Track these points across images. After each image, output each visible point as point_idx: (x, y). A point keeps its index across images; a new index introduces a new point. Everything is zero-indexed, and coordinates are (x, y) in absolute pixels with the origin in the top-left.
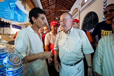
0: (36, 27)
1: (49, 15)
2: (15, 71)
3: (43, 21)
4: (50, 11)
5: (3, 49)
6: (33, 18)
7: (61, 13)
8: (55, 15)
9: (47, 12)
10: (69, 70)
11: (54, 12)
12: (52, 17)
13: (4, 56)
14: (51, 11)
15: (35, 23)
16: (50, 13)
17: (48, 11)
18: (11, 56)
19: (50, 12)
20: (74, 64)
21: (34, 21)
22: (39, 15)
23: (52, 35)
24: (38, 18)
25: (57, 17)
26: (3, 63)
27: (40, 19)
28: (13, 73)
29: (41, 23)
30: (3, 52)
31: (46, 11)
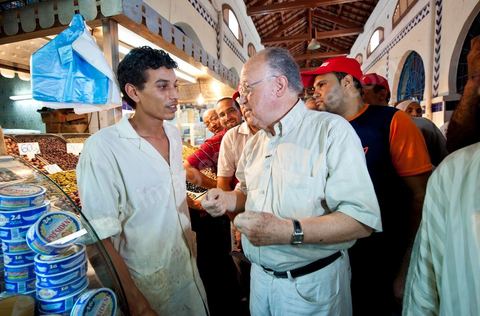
0: (147, 117)
1: (278, 36)
2: (53, 264)
3: (167, 93)
4: (283, 13)
5: (33, 198)
6: (130, 88)
7: (339, 11)
8: (306, 30)
9: (269, 19)
10: (272, 293)
11: (300, 17)
12: (292, 42)
13: (33, 217)
14: (285, 15)
15: (140, 102)
16: (281, 23)
17: (272, 17)
18: (49, 219)
19: (280, 18)
20: (292, 272)
21: (135, 99)
22: (148, 76)
23: (246, 135)
24: (146, 85)
25: (314, 37)
26: (25, 238)
27: (155, 89)
28: (48, 270)
29: (158, 101)
30: (31, 205)
31: (264, 16)
